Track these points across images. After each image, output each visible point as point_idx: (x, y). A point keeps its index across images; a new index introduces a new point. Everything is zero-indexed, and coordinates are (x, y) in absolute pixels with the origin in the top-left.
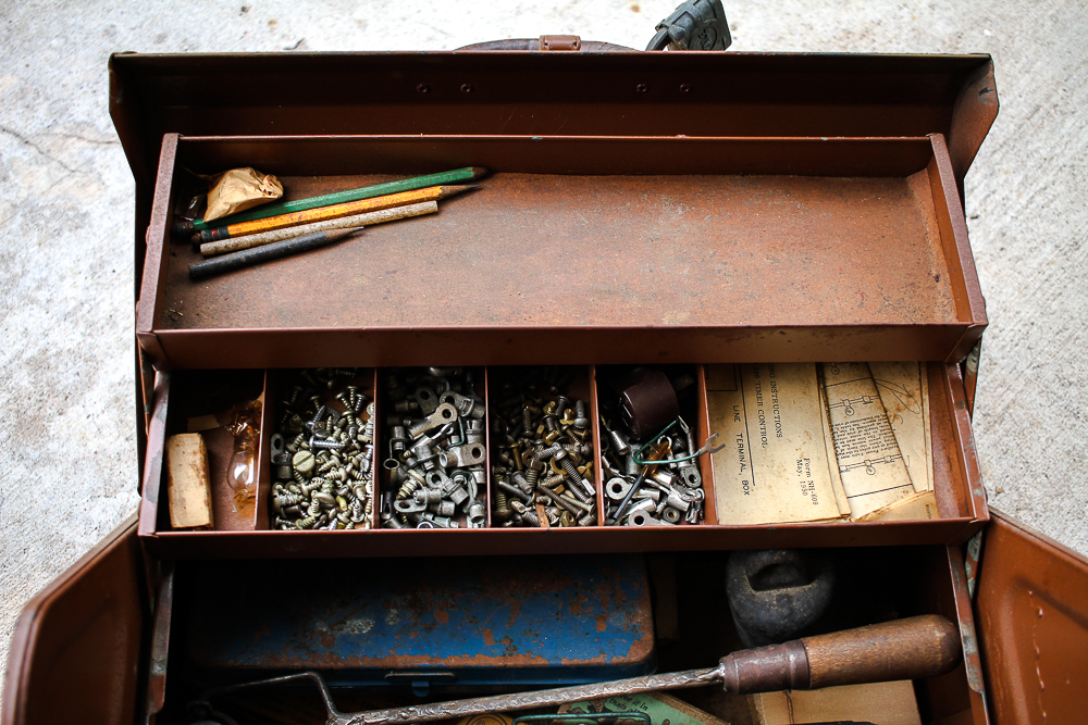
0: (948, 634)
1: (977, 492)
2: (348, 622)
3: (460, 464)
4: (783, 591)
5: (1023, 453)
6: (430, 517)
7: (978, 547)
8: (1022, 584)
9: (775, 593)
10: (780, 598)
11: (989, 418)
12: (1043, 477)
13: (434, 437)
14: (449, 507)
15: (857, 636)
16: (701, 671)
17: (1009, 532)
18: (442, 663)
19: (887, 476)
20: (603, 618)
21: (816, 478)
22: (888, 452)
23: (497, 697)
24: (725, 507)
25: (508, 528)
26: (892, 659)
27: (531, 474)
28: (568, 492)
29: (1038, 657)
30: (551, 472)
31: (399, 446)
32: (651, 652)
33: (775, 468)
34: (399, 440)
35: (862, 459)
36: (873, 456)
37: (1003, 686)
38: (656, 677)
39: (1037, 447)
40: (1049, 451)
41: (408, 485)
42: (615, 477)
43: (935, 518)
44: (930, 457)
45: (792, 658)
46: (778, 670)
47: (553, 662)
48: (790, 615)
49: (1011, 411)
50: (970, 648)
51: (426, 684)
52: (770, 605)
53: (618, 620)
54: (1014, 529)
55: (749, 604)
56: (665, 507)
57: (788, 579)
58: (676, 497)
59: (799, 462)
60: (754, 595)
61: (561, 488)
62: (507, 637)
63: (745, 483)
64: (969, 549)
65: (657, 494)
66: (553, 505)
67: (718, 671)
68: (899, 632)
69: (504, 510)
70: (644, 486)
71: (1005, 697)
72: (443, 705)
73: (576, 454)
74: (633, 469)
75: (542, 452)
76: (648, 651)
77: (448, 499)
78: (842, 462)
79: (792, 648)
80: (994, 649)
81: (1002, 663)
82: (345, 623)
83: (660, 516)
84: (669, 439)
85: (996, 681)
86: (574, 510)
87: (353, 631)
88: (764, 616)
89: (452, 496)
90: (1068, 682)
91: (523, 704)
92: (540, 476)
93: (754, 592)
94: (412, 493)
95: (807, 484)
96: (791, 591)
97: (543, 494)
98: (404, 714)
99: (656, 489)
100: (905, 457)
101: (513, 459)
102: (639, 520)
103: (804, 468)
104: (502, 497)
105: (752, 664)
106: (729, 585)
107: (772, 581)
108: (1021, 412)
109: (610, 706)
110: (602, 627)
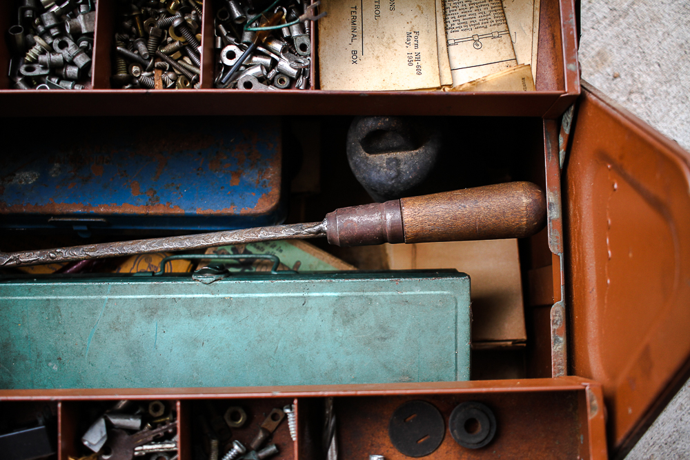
0: (535, 201)
1: (572, 67)
2: (18, 174)
3: (84, 31)
4: (393, 155)
5: (641, 45)
6: (55, 80)
7: (569, 121)
8: (603, 157)
9: (385, 156)
10: (389, 161)
11: (615, 13)
12: (656, 66)
13: (63, 6)
14: (72, 71)
15: (450, 199)
16: (308, 225)
17: (596, 106)
18: (93, 211)
19: (493, 50)
20: (238, 174)
21: (423, 50)
22: (496, 28)
23: (130, 242)
24: (332, 75)
25: (127, 90)
26: (480, 221)
27: (152, 41)
28: (187, 59)
29: (609, 228)
30: (170, 39)
31: (29, 13)
32: (277, 206)
33: (385, 39)
34: (29, 8)
35: (471, 33)
36: (481, 31)
37: (579, 251)
38: (268, 228)
39: (654, 40)
40: (665, 43)
41: (33, 50)
42: (230, 44)
43: (530, 90)
44: (536, 35)
45: (389, 216)
46: (374, 227)
47: (188, 212)
48: (397, 177)
49: (635, 7)
50: (554, 214)
51: (85, 228)
52: (381, 167)
53: (251, 176)
54: (601, 104)
55: (362, 165)
56: (277, 74)
57: (395, 144)
58: (285, 64)
59: (409, 35)
60: (367, 158)
61: (178, 55)
62: (152, 189)
63: (354, 53)
64: (563, 122)
65: (268, 61)
66: (171, 70)
67: (321, 225)
68: (489, 197)
69: (122, 74)
70: (256, 53)
71: (579, 259)
72: (85, 247)
73: (193, 22)
74: (247, 37)
75: (164, 20)
76: (274, 204)
77: (73, 64)
78: (451, 36)
79: (389, 208)
80: (575, 215)
81: (580, 229)
82: (14, 175)
83: (271, 82)
84: (285, 10)
85: (574, 245)
86: (190, 75)
87: (21, 182)
88: (374, 176)
89: (75, 60)
90: (631, 255)
91: (151, 249)
92: (161, 43)
93: (367, 155)
94: (37, 57)
95: (414, 55)
96: (400, 155)
97: (163, 60)
98: (51, 255)
99: (267, 56)
100: (512, 33)
101: (136, 27)
102: (248, 85)
103: (412, 41)
104: (122, 63)
105: (352, 221)
106: (348, 148)
107: (381, 145)
108: (644, 8)
109: (251, 248)
110: (235, 182)
